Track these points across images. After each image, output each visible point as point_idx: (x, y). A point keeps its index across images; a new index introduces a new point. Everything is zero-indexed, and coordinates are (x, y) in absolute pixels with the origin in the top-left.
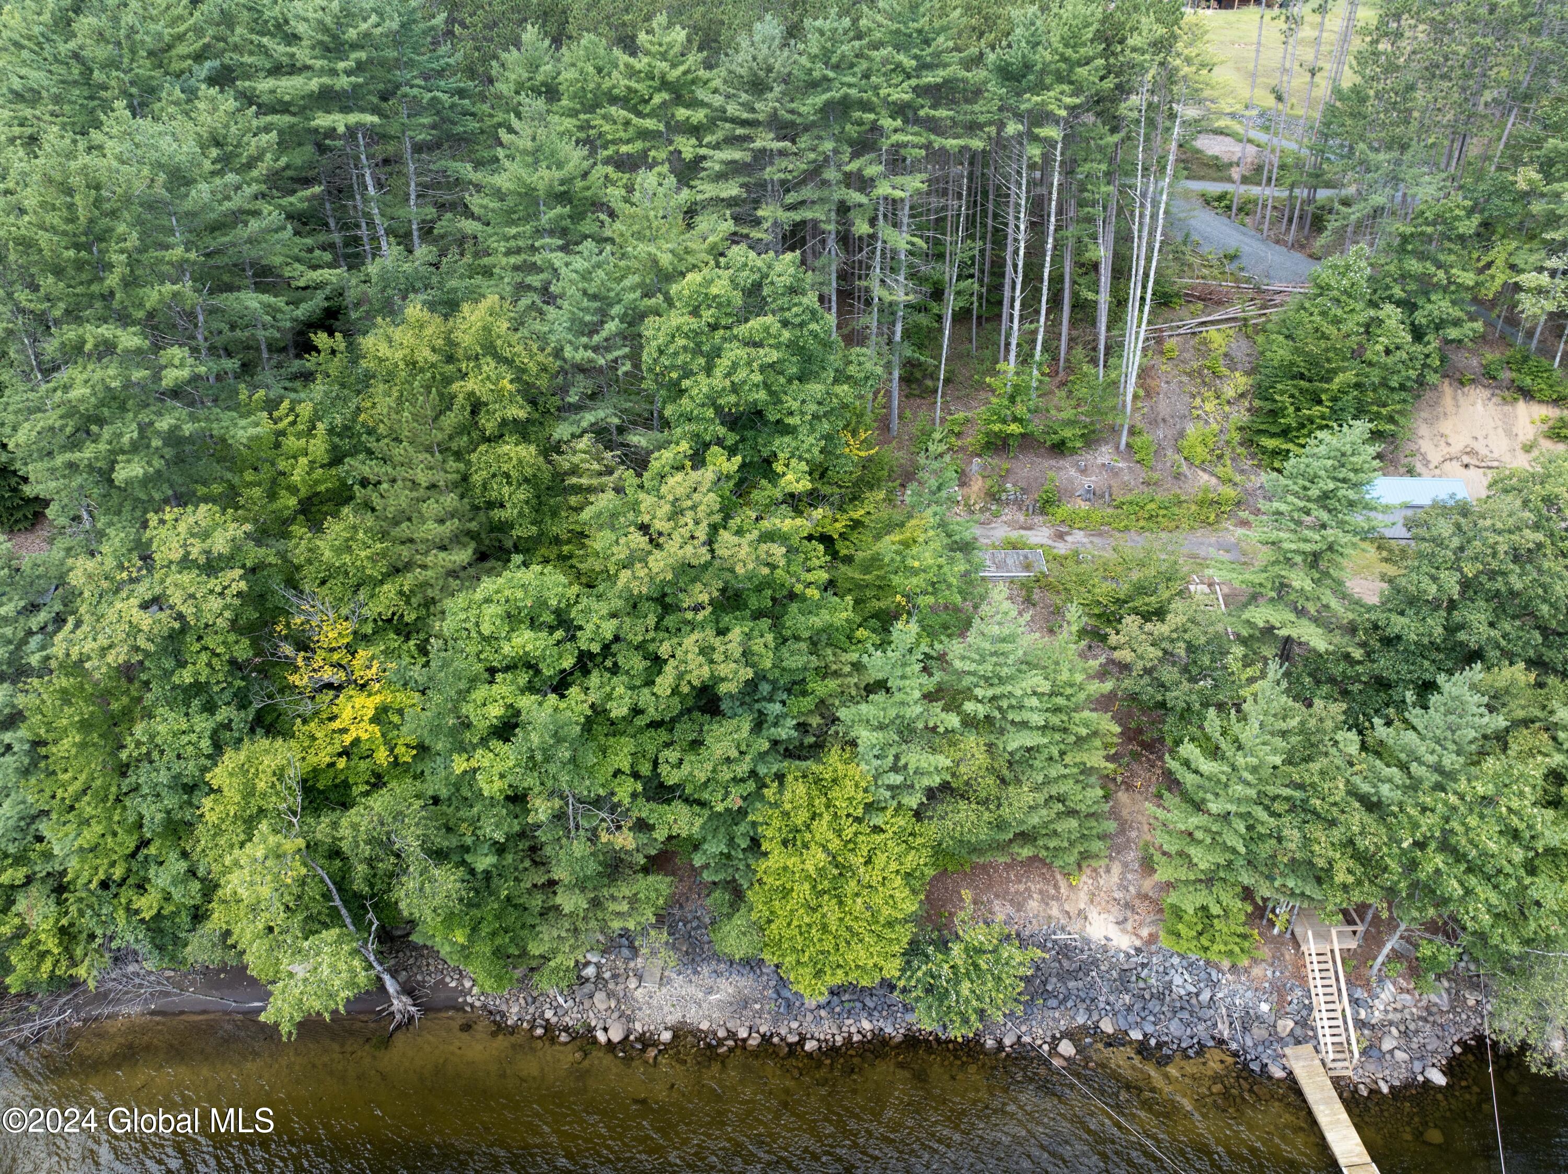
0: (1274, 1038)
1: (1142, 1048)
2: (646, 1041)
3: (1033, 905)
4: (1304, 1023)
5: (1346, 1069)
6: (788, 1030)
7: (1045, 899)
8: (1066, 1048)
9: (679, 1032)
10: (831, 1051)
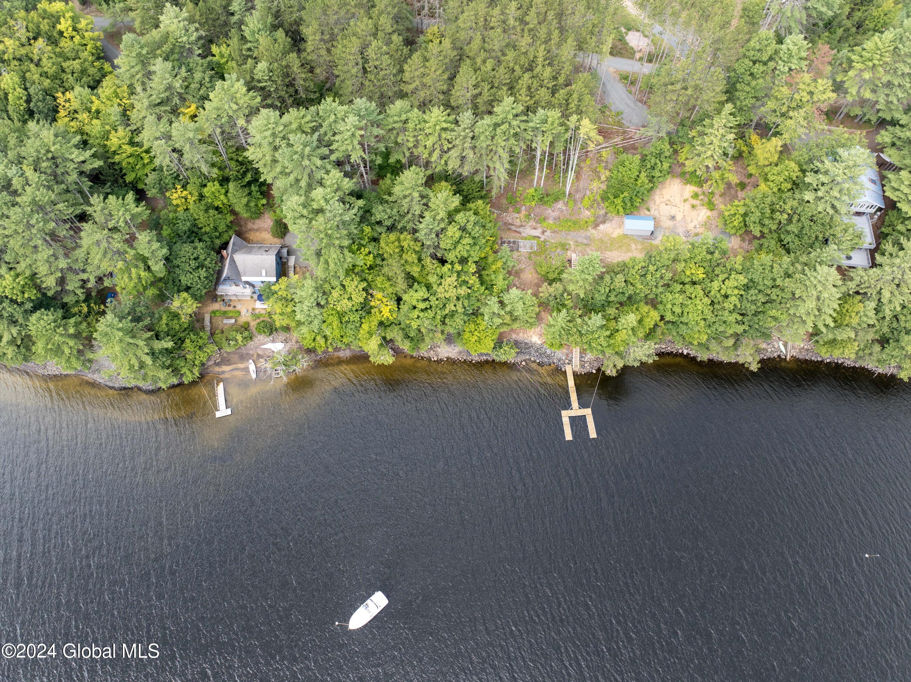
0: (564, 363)
1: (539, 364)
2: (441, 360)
3: (521, 334)
4: (571, 361)
5: (577, 369)
6: (469, 359)
7: (524, 333)
8: (524, 363)
9: (448, 358)
10: (478, 363)
